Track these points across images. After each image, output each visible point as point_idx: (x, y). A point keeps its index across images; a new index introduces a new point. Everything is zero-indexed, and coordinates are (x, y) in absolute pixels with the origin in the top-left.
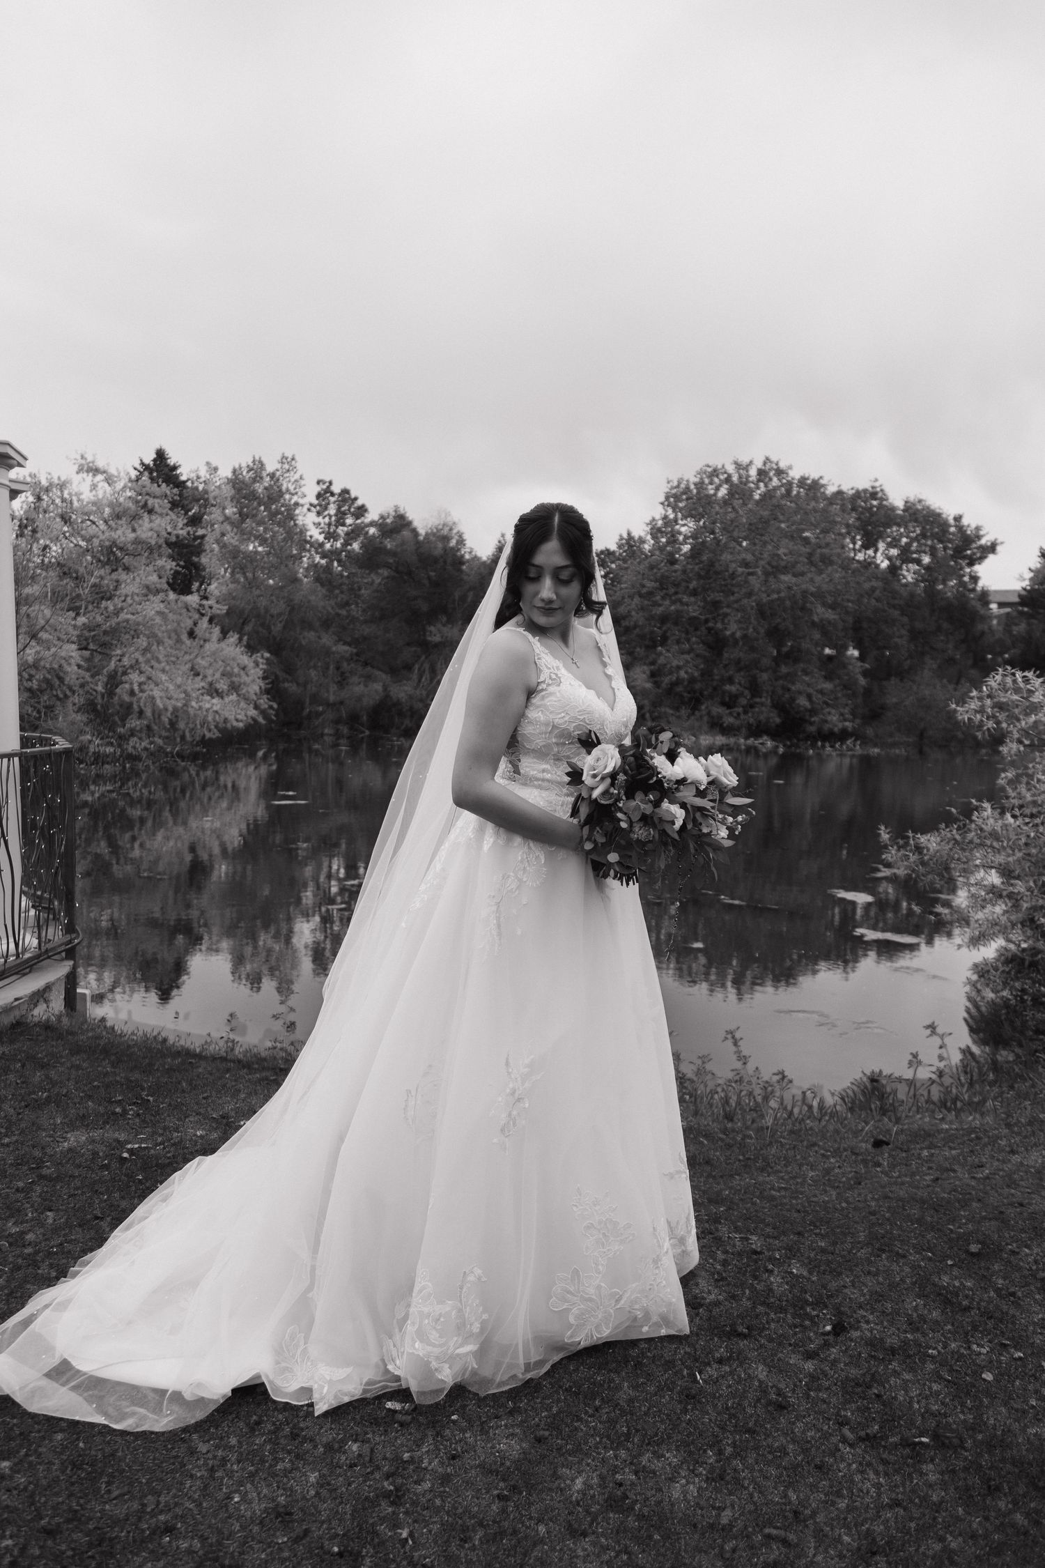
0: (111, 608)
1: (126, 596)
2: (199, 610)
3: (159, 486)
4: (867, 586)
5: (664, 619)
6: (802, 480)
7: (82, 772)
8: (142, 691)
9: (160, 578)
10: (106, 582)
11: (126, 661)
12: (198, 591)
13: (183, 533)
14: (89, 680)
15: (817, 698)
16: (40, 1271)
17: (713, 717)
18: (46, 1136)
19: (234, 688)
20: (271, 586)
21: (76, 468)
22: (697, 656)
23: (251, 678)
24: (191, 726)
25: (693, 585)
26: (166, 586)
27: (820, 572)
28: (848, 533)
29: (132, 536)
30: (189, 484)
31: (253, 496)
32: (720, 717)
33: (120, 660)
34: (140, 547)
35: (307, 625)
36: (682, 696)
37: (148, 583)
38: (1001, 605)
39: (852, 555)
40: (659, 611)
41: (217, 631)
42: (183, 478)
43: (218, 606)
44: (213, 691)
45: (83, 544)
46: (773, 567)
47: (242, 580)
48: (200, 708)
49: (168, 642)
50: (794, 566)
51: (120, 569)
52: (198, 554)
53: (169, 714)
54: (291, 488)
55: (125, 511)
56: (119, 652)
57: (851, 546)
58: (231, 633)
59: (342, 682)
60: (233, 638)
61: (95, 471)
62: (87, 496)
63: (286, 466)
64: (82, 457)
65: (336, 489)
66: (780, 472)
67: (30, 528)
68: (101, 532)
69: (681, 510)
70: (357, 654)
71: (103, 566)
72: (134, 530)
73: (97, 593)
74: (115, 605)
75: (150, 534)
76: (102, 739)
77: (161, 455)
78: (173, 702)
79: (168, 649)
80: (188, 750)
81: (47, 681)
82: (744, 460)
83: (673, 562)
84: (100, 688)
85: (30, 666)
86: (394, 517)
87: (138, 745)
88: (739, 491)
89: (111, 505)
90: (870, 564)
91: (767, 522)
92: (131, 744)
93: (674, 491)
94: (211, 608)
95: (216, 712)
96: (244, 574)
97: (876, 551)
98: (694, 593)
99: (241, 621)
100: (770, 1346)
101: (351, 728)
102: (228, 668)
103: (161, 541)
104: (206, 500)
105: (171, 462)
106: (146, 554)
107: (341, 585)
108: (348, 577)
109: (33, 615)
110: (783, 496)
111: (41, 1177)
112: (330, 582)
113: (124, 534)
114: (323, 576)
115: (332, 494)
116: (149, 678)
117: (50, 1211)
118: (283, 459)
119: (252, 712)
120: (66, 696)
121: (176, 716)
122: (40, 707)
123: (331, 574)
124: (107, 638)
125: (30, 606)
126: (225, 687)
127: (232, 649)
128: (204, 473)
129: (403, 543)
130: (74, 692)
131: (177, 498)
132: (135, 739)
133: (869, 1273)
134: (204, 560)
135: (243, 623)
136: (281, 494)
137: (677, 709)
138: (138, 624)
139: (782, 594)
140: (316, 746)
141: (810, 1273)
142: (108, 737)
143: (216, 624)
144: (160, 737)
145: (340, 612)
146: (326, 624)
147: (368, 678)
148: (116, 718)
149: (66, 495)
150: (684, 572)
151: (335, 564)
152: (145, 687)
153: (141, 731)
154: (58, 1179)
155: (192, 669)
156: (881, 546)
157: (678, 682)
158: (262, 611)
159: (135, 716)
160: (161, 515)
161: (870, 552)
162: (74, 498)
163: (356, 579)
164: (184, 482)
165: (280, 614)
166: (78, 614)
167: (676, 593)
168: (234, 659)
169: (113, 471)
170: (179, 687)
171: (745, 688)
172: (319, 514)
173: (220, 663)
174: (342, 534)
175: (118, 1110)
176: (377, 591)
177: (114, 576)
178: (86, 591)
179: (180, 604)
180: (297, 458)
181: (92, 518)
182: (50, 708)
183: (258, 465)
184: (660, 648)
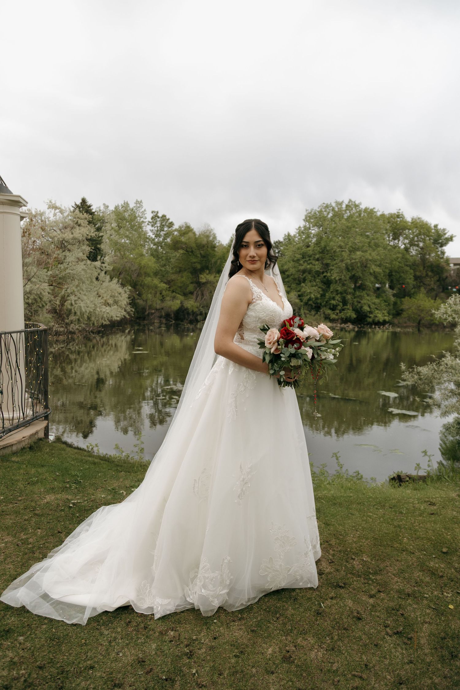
0: (62, 268)
1: (69, 262)
2: (100, 268)
3: (83, 214)
4: (395, 256)
5: (304, 271)
6: (366, 210)
7: (50, 339)
8: (76, 304)
9: (84, 254)
10: (60, 256)
11: (69, 291)
12: (100, 260)
13: (93, 235)
14: (53, 299)
15: (373, 306)
16: (35, 555)
17: (326, 315)
18: (37, 497)
19: (116, 302)
20: (131, 258)
21: (47, 206)
22: (319, 288)
23: (123, 298)
24: (97, 319)
25: (317, 256)
26: (86, 258)
27: (374, 250)
28: (386, 233)
29: (71, 236)
30: (96, 213)
31: (123, 219)
32: (329, 315)
33: (66, 290)
34: (75, 241)
35: (147, 275)
36: (312, 305)
37: (78, 257)
38: (455, 265)
39: (388, 243)
40: (301, 268)
41: (108, 277)
42: (94, 211)
43: (108, 266)
44: (107, 304)
45: (50, 240)
46: (353, 248)
47: (119, 255)
48: (101, 311)
49: (87, 282)
50: (362, 248)
51: (66, 251)
52: (100, 244)
53: (87, 314)
54: (140, 214)
55: (69, 225)
56: (66, 287)
57: (388, 239)
58: (114, 278)
59: (163, 300)
60: (115, 280)
61: (55, 207)
62: (52, 218)
63: (138, 205)
64: (50, 202)
65: (160, 215)
66: (356, 206)
67: (27, 233)
68: (58, 235)
69: (312, 223)
70: (169, 288)
71: (59, 249)
72: (72, 234)
73: (56, 261)
74: (64, 267)
75: (79, 235)
76: (59, 324)
77: (84, 201)
78: (89, 309)
79: (87, 285)
80: (96, 329)
81: (35, 299)
82: (340, 200)
83: (308, 246)
84: (58, 303)
85: (28, 293)
86: (186, 227)
87: (74, 327)
88: (338, 215)
89: (62, 223)
90: (396, 247)
91: (351, 228)
92: (71, 327)
93: (309, 215)
94: (106, 267)
95: (108, 313)
96: (120, 252)
97: (399, 241)
98: (318, 260)
99: (119, 273)
100: (354, 592)
101: (167, 320)
102: (113, 294)
103: (84, 238)
104: (104, 220)
105: (88, 204)
106: (78, 244)
107: (162, 257)
108: (165, 253)
109: (29, 271)
110: (357, 217)
111: (35, 514)
112: (157, 256)
113: (68, 235)
114: (154, 253)
115: (158, 217)
116: (79, 298)
117: (39, 529)
118: (137, 202)
119: (125, 313)
120: (43, 306)
121: (91, 315)
122: (32, 311)
123: (158, 252)
124: (61, 281)
125: (28, 267)
126: (112, 302)
127: (115, 285)
128: (102, 208)
129: (189, 238)
130: (46, 304)
131: (91, 219)
132: (73, 324)
133: (398, 560)
134: (102, 246)
135: (120, 274)
136: (136, 217)
137: (310, 311)
138: (74, 275)
139: (357, 260)
140: (151, 328)
141: (372, 560)
142: (61, 324)
143: (108, 275)
144: (84, 324)
145: (162, 269)
146: (156, 274)
147: (174, 298)
148: (65, 316)
149: (43, 219)
150: (313, 250)
151: (160, 248)
152: (77, 302)
153: (75, 321)
154: (42, 515)
155: (97, 294)
156: (401, 238)
157: (310, 299)
158: (128, 269)
159: (73, 314)
160: (84, 227)
161: (396, 241)
162: (47, 220)
163: (169, 254)
164: (94, 212)
165: (136, 270)
166: (48, 270)
167: (310, 260)
168: (115, 290)
169: (63, 208)
170: (92, 302)
171: (340, 302)
172: (152, 226)
173: (110, 291)
174: (163, 235)
175: (68, 486)
176: (177, 260)
177: (64, 254)
178: (52, 260)
179: (92, 266)
180: (142, 201)
181: (54, 228)
182: (36, 311)
183: (126, 205)
184: (303, 284)
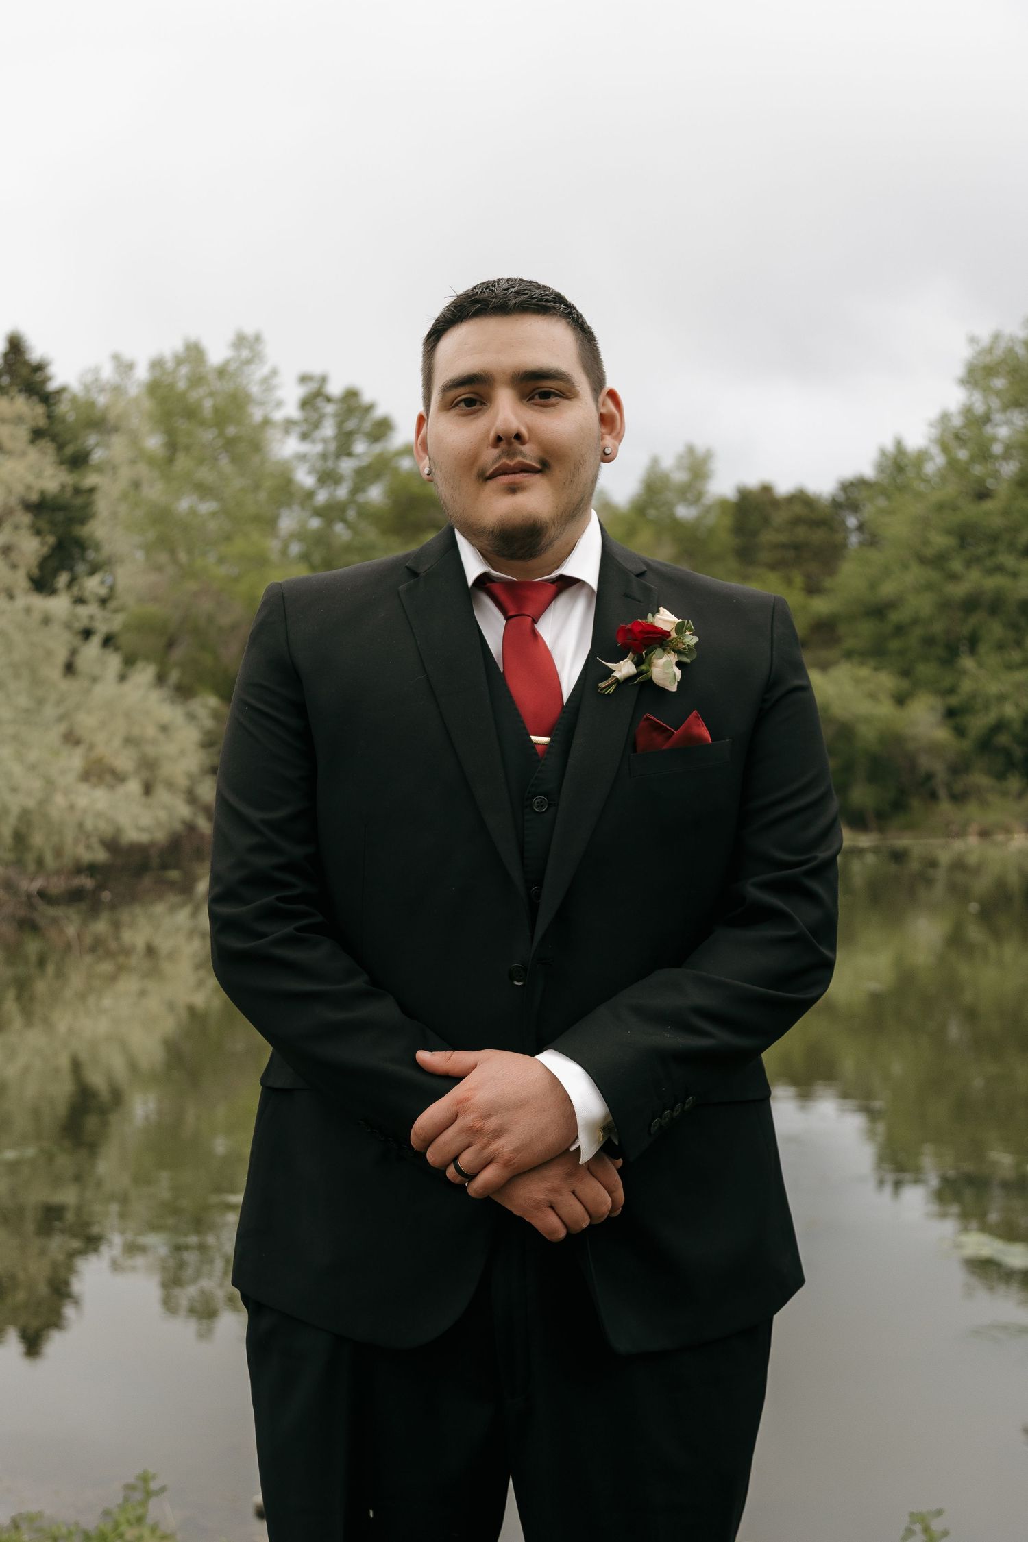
3: (11, 402)
5: (971, 604)
9: (15, 568)
13: (53, 485)
19: (148, 765)
20: (219, 577)
23: (179, 746)
24: (55, 840)
26: (22, 584)
30: (66, 395)
36: (1007, 753)
40: (958, 591)
41: (114, 662)
42: (56, 385)
44: (106, 774)
47: (167, 565)
52: (84, 521)
58: (140, 665)
60: (145, 674)
63: (246, 353)
65: (335, 390)
69: (998, 393)
77: (15, 346)
80: (58, 885)
83: (983, 494)
96: (171, 554)
99: (162, 639)
102: (136, 730)
103: (13, 501)
104: (99, 422)
105: (35, 357)
115: (329, 400)
118: (241, 341)
119: (184, 810)
126: (131, 764)
127: (143, 693)
131: (42, 422)
134: (94, 531)
135: (167, 645)
137: (1001, 776)
143: (115, 649)
151: (337, 527)
155: (67, 733)
157: (1000, 726)
158: (203, 623)
160: (14, 454)
164: (58, 392)
167: (993, 553)
168: (146, 713)
172: (305, 437)
173: (121, 720)
174: (348, 473)
180: (262, 337)
183: (194, 353)
184: (967, 663)
